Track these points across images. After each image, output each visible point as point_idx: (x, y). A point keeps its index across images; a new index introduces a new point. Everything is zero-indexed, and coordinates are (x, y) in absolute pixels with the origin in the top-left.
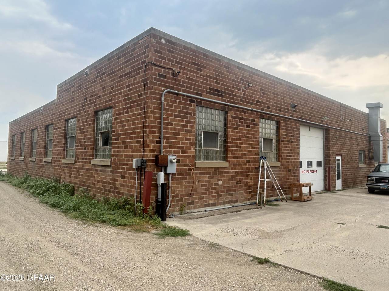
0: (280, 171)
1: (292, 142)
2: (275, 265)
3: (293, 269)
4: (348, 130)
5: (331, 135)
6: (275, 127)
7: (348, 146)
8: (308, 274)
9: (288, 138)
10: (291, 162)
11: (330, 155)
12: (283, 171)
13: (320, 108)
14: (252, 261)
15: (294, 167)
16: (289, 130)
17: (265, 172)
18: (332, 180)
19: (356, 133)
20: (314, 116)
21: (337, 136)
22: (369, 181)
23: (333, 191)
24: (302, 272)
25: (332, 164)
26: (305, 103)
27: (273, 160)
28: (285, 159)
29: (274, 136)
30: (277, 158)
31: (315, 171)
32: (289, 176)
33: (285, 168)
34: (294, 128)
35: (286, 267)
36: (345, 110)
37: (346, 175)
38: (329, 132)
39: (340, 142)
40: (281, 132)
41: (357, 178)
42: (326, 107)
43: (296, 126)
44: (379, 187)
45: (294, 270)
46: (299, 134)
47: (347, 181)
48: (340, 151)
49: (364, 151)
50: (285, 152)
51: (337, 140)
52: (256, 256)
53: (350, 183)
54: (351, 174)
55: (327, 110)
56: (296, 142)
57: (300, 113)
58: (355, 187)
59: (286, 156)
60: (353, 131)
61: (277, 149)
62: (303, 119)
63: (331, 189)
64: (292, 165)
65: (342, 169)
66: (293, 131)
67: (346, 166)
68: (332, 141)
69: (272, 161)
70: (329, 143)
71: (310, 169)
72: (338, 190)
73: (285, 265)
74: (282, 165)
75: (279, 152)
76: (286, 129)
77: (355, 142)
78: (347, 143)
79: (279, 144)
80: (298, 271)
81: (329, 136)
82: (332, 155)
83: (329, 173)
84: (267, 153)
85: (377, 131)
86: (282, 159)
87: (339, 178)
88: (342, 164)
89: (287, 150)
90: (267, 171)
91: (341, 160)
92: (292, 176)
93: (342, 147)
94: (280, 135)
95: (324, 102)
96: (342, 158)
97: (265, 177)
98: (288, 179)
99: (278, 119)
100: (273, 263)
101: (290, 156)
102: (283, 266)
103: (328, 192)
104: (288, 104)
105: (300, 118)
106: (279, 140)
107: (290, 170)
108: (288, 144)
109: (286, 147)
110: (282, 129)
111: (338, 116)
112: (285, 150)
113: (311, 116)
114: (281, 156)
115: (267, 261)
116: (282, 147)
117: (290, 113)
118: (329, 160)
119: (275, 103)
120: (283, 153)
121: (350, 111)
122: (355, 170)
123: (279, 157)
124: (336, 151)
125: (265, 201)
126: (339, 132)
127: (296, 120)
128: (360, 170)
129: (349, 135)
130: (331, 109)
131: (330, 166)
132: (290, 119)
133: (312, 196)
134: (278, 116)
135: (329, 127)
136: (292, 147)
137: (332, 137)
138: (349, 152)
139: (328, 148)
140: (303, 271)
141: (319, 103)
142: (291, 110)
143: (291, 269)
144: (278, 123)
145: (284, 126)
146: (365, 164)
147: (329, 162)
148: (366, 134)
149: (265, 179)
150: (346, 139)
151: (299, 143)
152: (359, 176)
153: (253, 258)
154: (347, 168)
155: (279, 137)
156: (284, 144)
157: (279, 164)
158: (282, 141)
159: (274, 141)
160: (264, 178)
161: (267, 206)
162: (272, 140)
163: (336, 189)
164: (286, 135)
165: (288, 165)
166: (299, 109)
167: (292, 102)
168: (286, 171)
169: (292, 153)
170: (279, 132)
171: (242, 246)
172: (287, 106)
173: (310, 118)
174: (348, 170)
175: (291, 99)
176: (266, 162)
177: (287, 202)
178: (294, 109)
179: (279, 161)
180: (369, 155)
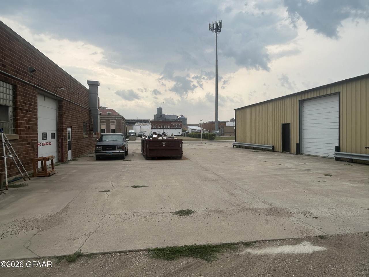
0: (18, 145)
1: (30, 111)
2: (90, 256)
3: (113, 252)
4: (76, 102)
5: (64, 106)
6: (11, 92)
7: (76, 118)
8: (132, 251)
9: (26, 107)
10: (30, 134)
11: (63, 126)
12: (22, 145)
13: (55, 78)
14: (58, 263)
15: (32, 140)
16: (27, 97)
17: (4, 147)
18: (64, 152)
19: (81, 107)
20: (50, 85)
21: (69, 108)
22: (97, 150)
23: (66, 162)
24: (125, 252)
25: (65, 136)
26: (42, 69)
27: (10, 132)
28: (24, 131)
29: (11, 104)
30: (14, 130)
31: (50, 144)
32: (28, 151)
33: (23, 141)
34: (32, 96)
35: (104, 254)
36: (74, 83)
37: (75, 145)
38: (62, 104)
39: (70, 115)
40: (19, 98)
41: (82, 148)
42: (60, 78)
43: (34, 93)
44: (105, 154)
45: (115, 252)
46: (36, 103)
47: (76, 151)
48: (70, 123)
49: (86, 123)
50: (23, 123)
51: (68, 112)
52: (60, 255)
53: (77, 152)
54: (78, 145)
55: (61, 81)
56: (33, 112)
57: (38, 79)
58: (81, 156)
59: (24, 127)
60: (79, 104)
61: (14, 119)
62: (40, 86)
63: (65, 160)
64: (30, 137)
65: (72, 140)
66: (31, 98)
67: (75, 137)
68: (65, 113)
69: (8, 133)
70: (62, 115)
71: (45, 141)
72: (69, 161)
73: (103, 251)
74: (20, 138)
75: (17, 123)
76: (25, 96)
77: (80, 115)
78: (75, 116)
79: (17, 112)
80: (120, 252)
81: (62, 108)
82: (65, 127)
83: (62, 145)
84: (3, 123)
85: (96, 106)
86: (21, 130)
87: (69, 149)
88: (72, 135)
89: (26, 120)
90: (5, 146)
91: (71, 132)
92: (31, 150)
93: (72, 119)
94: (18, 102)
95: (58, 72)
96: (72, 129)
97: (5, 154)
98: (26, 154)
99: (15, 82)
100: (88, 255)
101: (29, 127)
102: (101, 254)
103: (62, 163)
104: (26, 66)
105: (38, 85)
106: (17, 108)
107: (29, 144)
108: (26, 114)
109: (25, 117)
110: (20, 95)
111: (69, 88)
112: (23, 120)
113: (48, 84)
114: (20, 127)
115: (78, 256)
116: (20, 116)
117: (28, 77)
118: (62, 131)
119: (12, 62)
120: (21, 123)
121: (77, 86)
122: (81, 141)
123: (16, 129)
124: (68, 123)
125: (7, 182)
126: (70, 104)
127: (34, 87)
128: (84, 140)
129: (77, 108)
130: (63, 80)
131: (63, 137)
132: (28, 84)
133: (55, 170)
134: (16, 78)
135: (62, 99)
136: (31, 117)
137: (65, 109)
138: (77, 124)
139: (61, 120)
140: (125, 250)
141: (54, 72)
142: (29, 74)
143: (111, 253)
144: (15, 87)
145: (21, 92)
146: (87, 135)
147: (62, 134)
148: (88, 108)
149: (5, 156)
150: (74, 112)
151: (37, 112)
152: (84, 145)
153: (57, 260)
154: (76, 139)
155: (16, 104)
156: (22, 113)
157: (17, 137)
158: (20, 109)
159: (11, 109)
160: (3, 155)
161: (10, 189)
162: (8, 107)
163: (68, 160)
164: (24, 103)
165: (27, 137)
166: (36, 75)
167: (30, 65)
168: (25, 144)
169: (31, 124)
170: (17, 98)
171: (30, 250)
172: (24, 69)
173: (47, 87)
174: (76, 141)
175: (28, 61)
176: (3, 134)
177: (30, 179)
178: (31, 74)
179: (17, 133)
180: (89, 127)
